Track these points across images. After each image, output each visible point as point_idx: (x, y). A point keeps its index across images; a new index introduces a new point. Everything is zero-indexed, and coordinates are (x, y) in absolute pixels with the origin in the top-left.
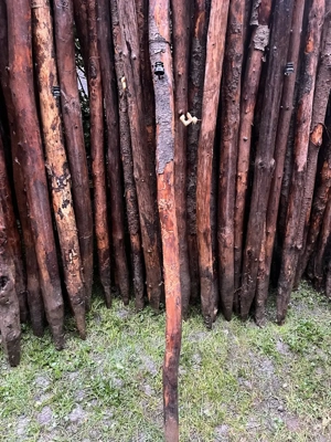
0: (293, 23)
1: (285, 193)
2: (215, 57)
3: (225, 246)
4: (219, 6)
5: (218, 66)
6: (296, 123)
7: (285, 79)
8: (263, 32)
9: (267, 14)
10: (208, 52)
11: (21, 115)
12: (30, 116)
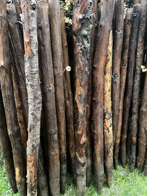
11: (98, 87)
12: (102, 86)
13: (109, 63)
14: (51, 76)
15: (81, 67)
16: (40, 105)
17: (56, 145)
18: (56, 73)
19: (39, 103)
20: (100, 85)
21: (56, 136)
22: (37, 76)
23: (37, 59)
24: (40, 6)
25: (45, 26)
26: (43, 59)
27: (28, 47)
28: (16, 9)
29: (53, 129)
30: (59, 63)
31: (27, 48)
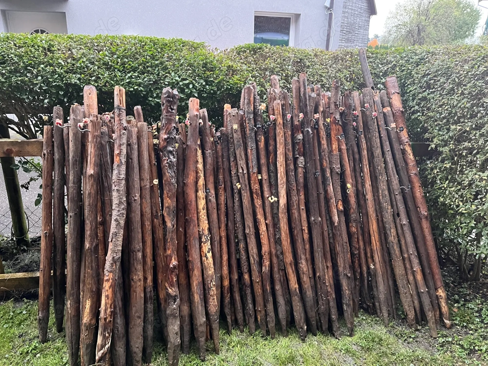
0: (314, 155)
1: (331, 241)
2: (282, 170)
3: (303, 273)
4: (281, 150)
5: (284, 174)
6: (327, 200)
7: (316, 178)
8: (301, 160)
9: (302, 152)
10: (278, 169)
11: (189, 203)
12: (194, 203)
13: (200, 180)
14: (137, 185)
15: (167, 178)
16: (124, 212)
17: (140, 267)
18: (143, 185)
19: (123, 209)
20: (191, 202)
21: (140, 255)
22: (124, 182)
23: (125, 167)
24: (130, 128)
25: (133, 143)
26: (130, 170)
27: (118, 157)
28: (109, 131)
29: (137, 245)
30: (146, 175)
31: (116, 158)
